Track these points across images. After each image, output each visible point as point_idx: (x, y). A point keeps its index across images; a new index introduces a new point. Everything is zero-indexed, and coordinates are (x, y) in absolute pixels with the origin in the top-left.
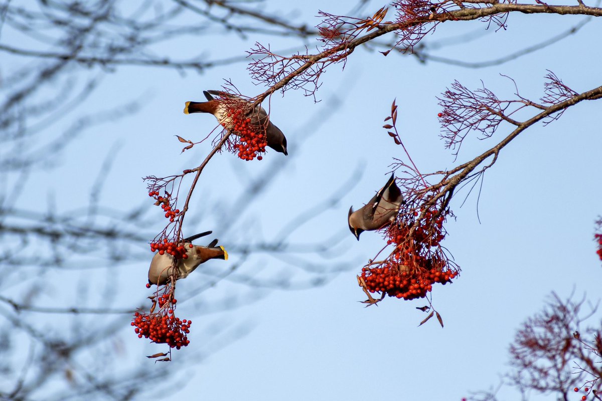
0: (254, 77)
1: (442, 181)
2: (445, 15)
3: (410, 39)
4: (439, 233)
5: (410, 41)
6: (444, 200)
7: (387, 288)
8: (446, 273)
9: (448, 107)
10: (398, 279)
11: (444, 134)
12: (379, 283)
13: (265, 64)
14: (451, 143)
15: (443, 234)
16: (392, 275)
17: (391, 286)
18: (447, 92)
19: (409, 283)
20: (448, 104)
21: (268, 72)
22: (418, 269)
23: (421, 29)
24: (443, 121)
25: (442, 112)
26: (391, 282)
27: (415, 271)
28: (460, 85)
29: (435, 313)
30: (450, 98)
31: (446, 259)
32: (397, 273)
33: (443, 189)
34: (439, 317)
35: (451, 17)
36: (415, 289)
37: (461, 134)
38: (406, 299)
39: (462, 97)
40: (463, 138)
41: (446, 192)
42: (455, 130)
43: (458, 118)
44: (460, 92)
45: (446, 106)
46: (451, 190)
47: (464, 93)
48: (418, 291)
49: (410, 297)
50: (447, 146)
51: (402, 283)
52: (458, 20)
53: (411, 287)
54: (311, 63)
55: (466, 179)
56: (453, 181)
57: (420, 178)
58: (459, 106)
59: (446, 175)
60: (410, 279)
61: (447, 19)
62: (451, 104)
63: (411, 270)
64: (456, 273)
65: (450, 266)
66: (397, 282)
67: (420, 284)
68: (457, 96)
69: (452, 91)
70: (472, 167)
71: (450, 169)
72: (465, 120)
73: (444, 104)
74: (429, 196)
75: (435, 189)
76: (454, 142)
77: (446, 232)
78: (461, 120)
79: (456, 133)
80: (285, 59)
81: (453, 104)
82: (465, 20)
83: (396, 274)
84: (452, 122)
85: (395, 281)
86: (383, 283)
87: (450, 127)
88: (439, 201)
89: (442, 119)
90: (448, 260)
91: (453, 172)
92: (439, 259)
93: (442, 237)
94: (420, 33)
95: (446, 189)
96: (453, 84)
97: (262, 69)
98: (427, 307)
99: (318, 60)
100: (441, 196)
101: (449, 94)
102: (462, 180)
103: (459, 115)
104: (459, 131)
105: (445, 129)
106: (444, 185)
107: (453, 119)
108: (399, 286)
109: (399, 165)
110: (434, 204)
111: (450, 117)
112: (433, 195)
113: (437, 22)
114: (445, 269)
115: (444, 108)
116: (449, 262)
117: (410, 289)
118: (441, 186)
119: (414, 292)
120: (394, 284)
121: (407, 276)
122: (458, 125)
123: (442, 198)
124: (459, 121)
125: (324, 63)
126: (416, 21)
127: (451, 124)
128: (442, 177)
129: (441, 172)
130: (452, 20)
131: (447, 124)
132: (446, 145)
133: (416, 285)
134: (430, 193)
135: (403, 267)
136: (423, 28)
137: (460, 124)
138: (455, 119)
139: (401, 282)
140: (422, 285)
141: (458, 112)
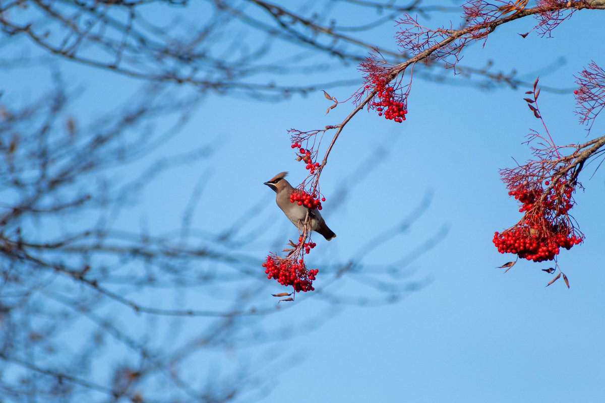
0: (400, 44)
1: (574, 154)
2: (582, 4)
3: (548, 24)
4: (568, 202)
5: (549, 26)
6: (574, 171)
7: (518, 249)
8: (571, 239)
9: (585, 85)
10: (528, 242)
11: (579, 110)
12: (511, 245)
13: (411, 34)
14: (585, 119)
15: (571, 203)
16: (522, 238)
17: (521, 248)
18: (583, 72)
19: (539, 247)
20: (584, 83)
21: (413, 42)
22: (546, 233)
23: (559, 15)
24: (579, 98)
25: (578, 90)
26: (522, 244)
27: (544, 235)
28: (596, 66)
29: (562, 275)
30: (586, 77)
31: (572, 226)
32: (528, 236)
33: (574, 161)
34: (565, 278)
35: (587, 6)
36: (543, 251)
37: (595, 111)
38: (535, 261)
39: (597, 77)
40: (596, 115)
41: (577, 164)
42: (590, 107)
43: (593, 96)
44: (596, 72)
45: (582, 84)
46: (582, 162)
47: (599, 73)
48: (547, 253)
49: (539, 259)
50: (581, 122)
51: (532, 246)
52: (594, 8)
53: (540, 250)
54: (454, 38)
55: (596, 153)
56: (584, 154)
57: (554, 149)
58: (594, 85)
59: (578, 148)
60: (539, 242)
61: (583, 7)
62: (587, 82)
63: (541, 234)
64: (580, 241)
65: (575, 233)
66: (527, 245)
67: (548, 248)
68: (593, 76)
69: (589, 70)
70: (602, 143)
71: (582, 143)
72: (600, 98)
73: (580, 82)
74: (561, 167)
75: (567, 160)
76: (588, 118)
77: (575, 202)
78: (596, 98)
79: (590, 111)
80: (430, 31)
81: (589, 82)
82: (600, 9)
83: (526, 237)
84: (587, 100)
85: (525, 243)
86: (514, 245)
87: (585, 104)
88: (569, 172)
89: (577, 96)
90: (573, 227)
91: (584, 147)
92: (566, 226)
93: (571, 206)
94: (557, 19)
95: (577, 161)
96: (590, 65)
97: (408, 38)
98: (552, 269)
99: (460, 35)
100: (572, 168)
101: (585, 73)
102: (592, 154)
103: (593, 93)
104: (593, 108)
105: (580, 105)
106: (575, 157)
107: (588, 97)
108: (529, 248)
109: (535, 136)
110: (565, 174)
111: (585, 95)
112: (565, 166)
113: (574, 10)
114: (570, 236)
115: (580, 86)
116: (574, 229)
117: (539, 252)
118: (572, 158)
119: (543, 254)
120: (524, 247)
121: (537, 239)
122: (592, 103)
123: (573, 169)
124: (594, 100)
125: (466, 39)
126: (555, 7)
127: (586, 101)
128: (574, 150)
129: (573, 145)
130: (588, 8)
131: (582, 101)
132: (580, 120)
133: (545, 248)
134: (562, 164)
135: (532, 231)
136: (560, 14)
137: (595, 102)
138: (590, 97)
139: (531, 244)
140: (550, 248)
141: (593, 91)
